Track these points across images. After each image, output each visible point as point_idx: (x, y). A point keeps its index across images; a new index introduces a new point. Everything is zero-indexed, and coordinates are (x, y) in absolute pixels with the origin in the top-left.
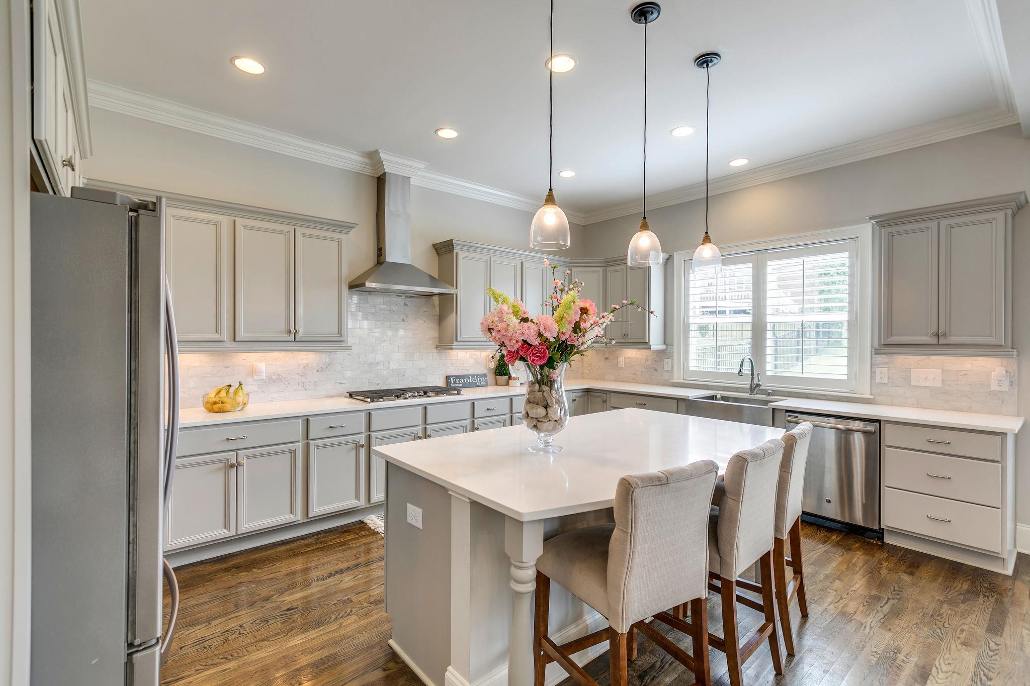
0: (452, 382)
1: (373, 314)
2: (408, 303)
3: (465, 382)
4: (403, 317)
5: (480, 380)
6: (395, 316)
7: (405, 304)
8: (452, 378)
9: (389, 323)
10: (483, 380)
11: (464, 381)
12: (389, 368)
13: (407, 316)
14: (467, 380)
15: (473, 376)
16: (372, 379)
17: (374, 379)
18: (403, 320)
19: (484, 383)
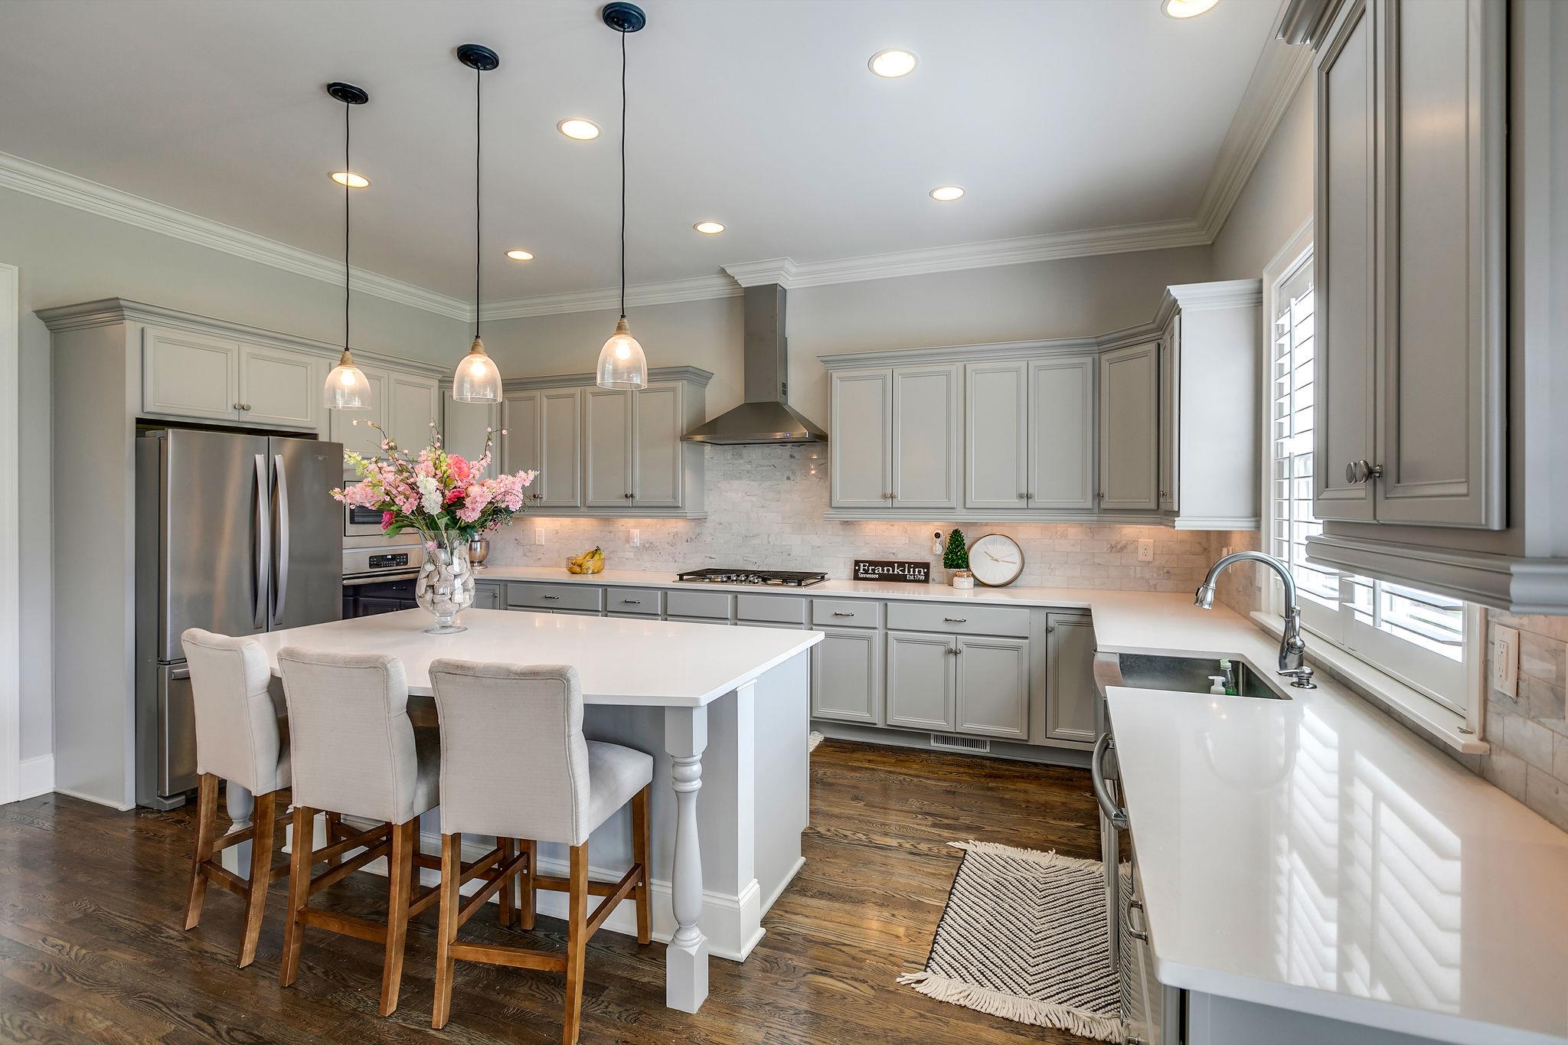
0: (862, 571)
1: (748, 472)
2: (794, 455)
3: (885, 572)
4: (790, 474)
5: (914, 572)
6: (778, 473)
7: (791, 456)
8: (862, 565)
9: (769, 483)
10: (919, 572)
11: (883, 570)
12: (769, 543)
13: (794, 473)
14: (888, 570)
15: (901, 564)
16: (748, 555)
17: (749, 555)
18: (788, 478)
19: (923, 578)
